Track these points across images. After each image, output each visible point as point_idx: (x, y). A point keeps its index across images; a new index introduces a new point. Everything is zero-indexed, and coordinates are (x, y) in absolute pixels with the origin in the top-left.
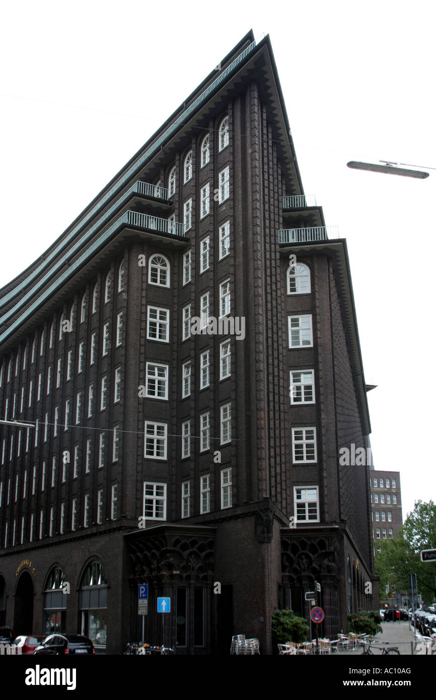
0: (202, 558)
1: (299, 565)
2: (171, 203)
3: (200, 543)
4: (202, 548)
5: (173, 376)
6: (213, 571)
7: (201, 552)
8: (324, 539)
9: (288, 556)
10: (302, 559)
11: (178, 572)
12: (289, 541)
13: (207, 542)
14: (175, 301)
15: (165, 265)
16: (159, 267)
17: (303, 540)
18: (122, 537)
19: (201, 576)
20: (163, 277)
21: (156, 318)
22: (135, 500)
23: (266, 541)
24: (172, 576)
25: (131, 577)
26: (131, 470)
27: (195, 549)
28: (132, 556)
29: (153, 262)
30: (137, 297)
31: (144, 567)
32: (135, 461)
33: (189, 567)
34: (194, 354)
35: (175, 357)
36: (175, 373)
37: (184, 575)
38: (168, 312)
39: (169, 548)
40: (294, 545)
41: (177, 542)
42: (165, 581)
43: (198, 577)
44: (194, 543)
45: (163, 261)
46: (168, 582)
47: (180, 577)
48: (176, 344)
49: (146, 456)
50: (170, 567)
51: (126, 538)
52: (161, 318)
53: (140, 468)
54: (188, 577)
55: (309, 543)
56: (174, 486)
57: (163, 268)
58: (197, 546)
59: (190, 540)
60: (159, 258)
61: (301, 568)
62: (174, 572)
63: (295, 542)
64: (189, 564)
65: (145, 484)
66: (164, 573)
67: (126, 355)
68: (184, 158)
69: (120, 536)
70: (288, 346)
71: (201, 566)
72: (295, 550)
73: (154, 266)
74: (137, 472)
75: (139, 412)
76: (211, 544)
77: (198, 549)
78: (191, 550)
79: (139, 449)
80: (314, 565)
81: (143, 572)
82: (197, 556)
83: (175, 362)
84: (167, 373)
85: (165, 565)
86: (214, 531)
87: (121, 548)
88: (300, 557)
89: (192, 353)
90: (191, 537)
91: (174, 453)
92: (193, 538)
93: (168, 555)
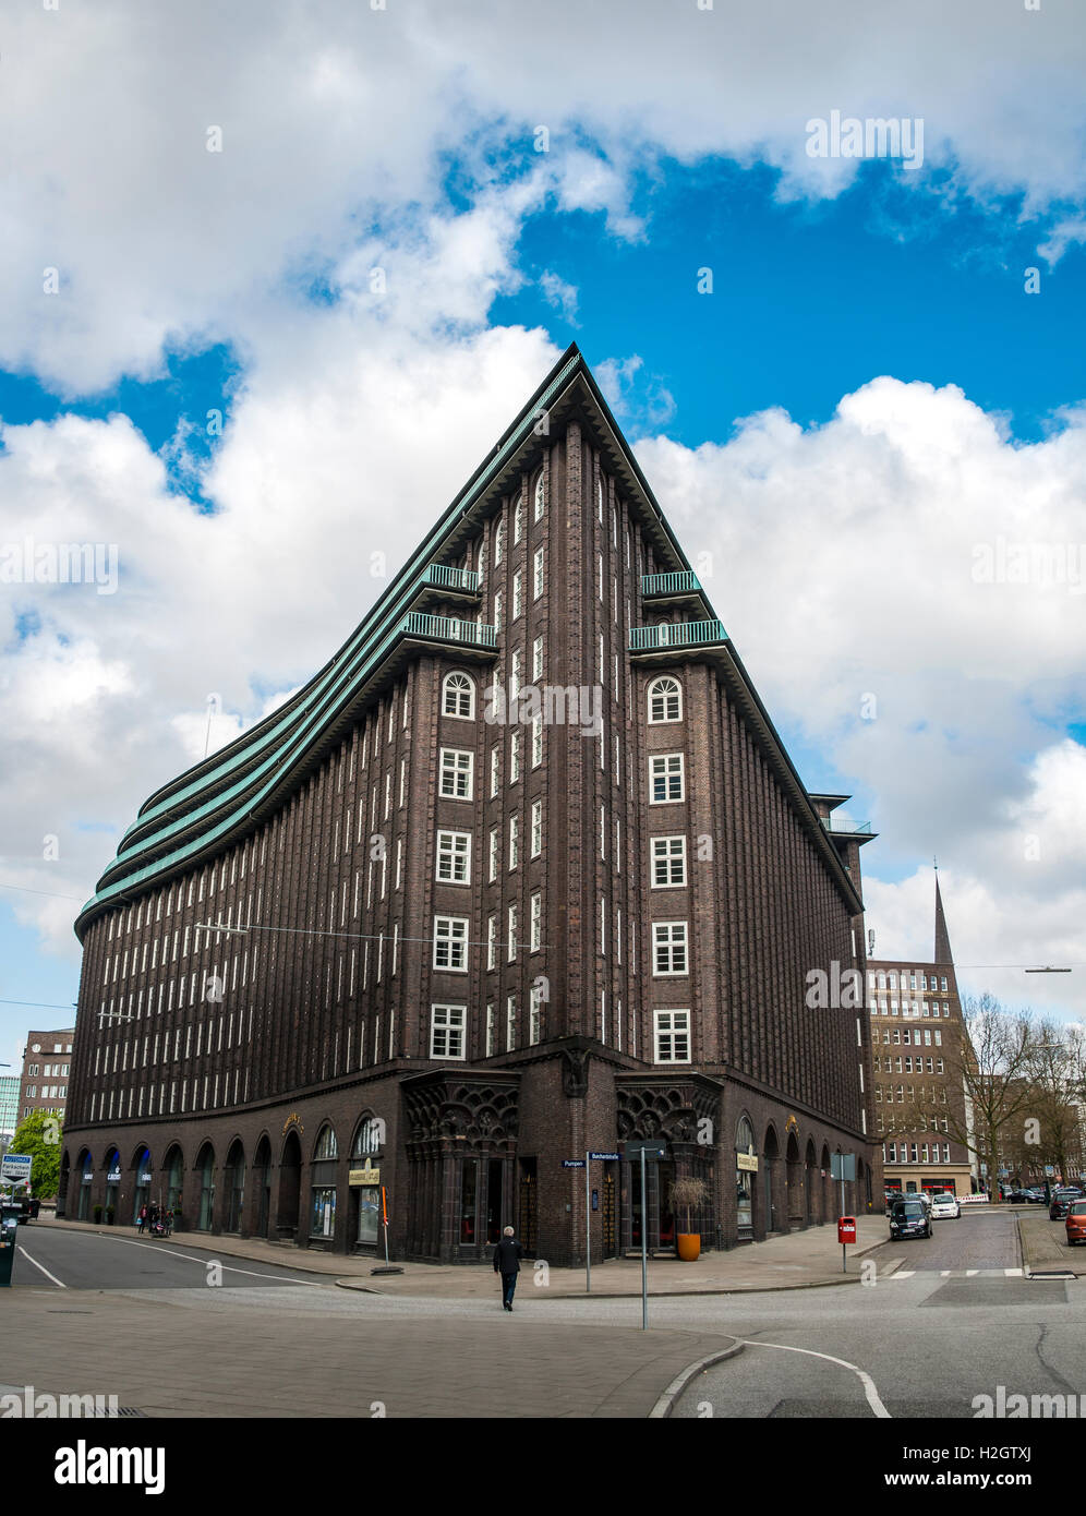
0: (500, 1116)
1: (642, 1127)
2: (480, 595)
3: (497, 1095)
4: (499, 1103)
5: (478, 849)
6: (516, 1136)
7: (500, 1108)
8: (677, 1090)
9: (627, 1116)
10: (646, 1120)
11: (463, 1137)
12: (629, 1094)
13: (507, 1093)
14: (481, 739)
15: (468, 687)
16: (458, 690)
17: (647, 1092)
18: (397, 1085)
19: (498, 1142)
20: (465, 705)
21: (453, 765)
22: (418, 1030)
23: (575, 1094)
24: (455, 1143)
25: (409, 1142)
26: (413, 988)
27: (489, 1104)
28: (410, 1111)
29: (449, 684)
30: (425, 736)
31: (424, 1129)
32: (419, 975)
33: (481, 1129)
34: (501, 818)
35: (480, 822)
36: (480, 846)
37: (474, 1141)
38: (471, 755)
39: (451, 1102)
40: (635, 1098)
41: (463, 1093)
42: (447, 1149)
43: (493, 1143)
44: (488, 1095)
45: (465, 681)
46: (450, 1150)
47: (467, 1143)
48: (481, 803)
49: (436, 967)
50: (453, 1129)
51: (404, 1086)
52: (461, 765)
53: (425, 984)
54: (479, 1145)
55: (656, 1096)
56: (476, 1011)
57: (465, 691)
58: (492, 1099)
59: (483, 1090)
60: (459, 677)
61: (644, 1132)
62: (458, 1137)
63: (637, 1095)
64: (482, 1126)
65: (434, 1007)
66: (444, 1138)
67: (409, 821)
68: (496, 528)
69: (394, 1082)
70: (648, 802)
71: (499, 1129)
72: (637, 1105)
73: (451, 689)
74: (422, 991)
75: (426, 903)
76: (514, 1097)
77: (494, 1103)
78: (484, 1105)
79: (426, 957)
80: (663, 1129)
81: (422, 1135)
82: (493, 1114)
83: (480, 829)
84: (469, 845)
85: (446, 1126)
86: (518, 1077)
87: (396, 1101)
88: (643, 1116)
89: (500, 818)
90: (484, 1086)
91: (477, 962)
92: (486, 1089)
93: (449, 1112)
